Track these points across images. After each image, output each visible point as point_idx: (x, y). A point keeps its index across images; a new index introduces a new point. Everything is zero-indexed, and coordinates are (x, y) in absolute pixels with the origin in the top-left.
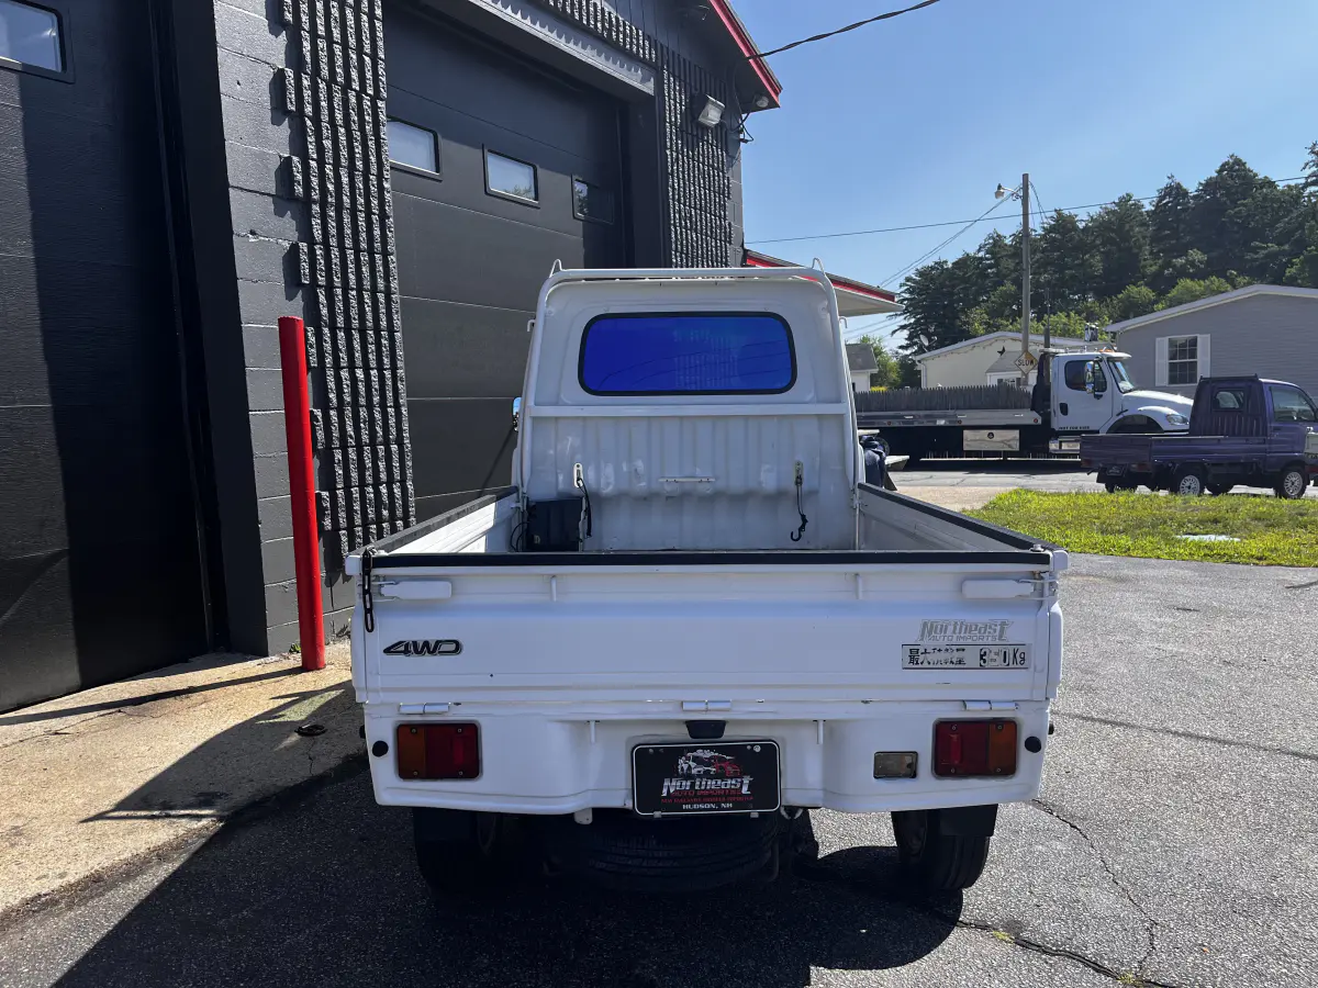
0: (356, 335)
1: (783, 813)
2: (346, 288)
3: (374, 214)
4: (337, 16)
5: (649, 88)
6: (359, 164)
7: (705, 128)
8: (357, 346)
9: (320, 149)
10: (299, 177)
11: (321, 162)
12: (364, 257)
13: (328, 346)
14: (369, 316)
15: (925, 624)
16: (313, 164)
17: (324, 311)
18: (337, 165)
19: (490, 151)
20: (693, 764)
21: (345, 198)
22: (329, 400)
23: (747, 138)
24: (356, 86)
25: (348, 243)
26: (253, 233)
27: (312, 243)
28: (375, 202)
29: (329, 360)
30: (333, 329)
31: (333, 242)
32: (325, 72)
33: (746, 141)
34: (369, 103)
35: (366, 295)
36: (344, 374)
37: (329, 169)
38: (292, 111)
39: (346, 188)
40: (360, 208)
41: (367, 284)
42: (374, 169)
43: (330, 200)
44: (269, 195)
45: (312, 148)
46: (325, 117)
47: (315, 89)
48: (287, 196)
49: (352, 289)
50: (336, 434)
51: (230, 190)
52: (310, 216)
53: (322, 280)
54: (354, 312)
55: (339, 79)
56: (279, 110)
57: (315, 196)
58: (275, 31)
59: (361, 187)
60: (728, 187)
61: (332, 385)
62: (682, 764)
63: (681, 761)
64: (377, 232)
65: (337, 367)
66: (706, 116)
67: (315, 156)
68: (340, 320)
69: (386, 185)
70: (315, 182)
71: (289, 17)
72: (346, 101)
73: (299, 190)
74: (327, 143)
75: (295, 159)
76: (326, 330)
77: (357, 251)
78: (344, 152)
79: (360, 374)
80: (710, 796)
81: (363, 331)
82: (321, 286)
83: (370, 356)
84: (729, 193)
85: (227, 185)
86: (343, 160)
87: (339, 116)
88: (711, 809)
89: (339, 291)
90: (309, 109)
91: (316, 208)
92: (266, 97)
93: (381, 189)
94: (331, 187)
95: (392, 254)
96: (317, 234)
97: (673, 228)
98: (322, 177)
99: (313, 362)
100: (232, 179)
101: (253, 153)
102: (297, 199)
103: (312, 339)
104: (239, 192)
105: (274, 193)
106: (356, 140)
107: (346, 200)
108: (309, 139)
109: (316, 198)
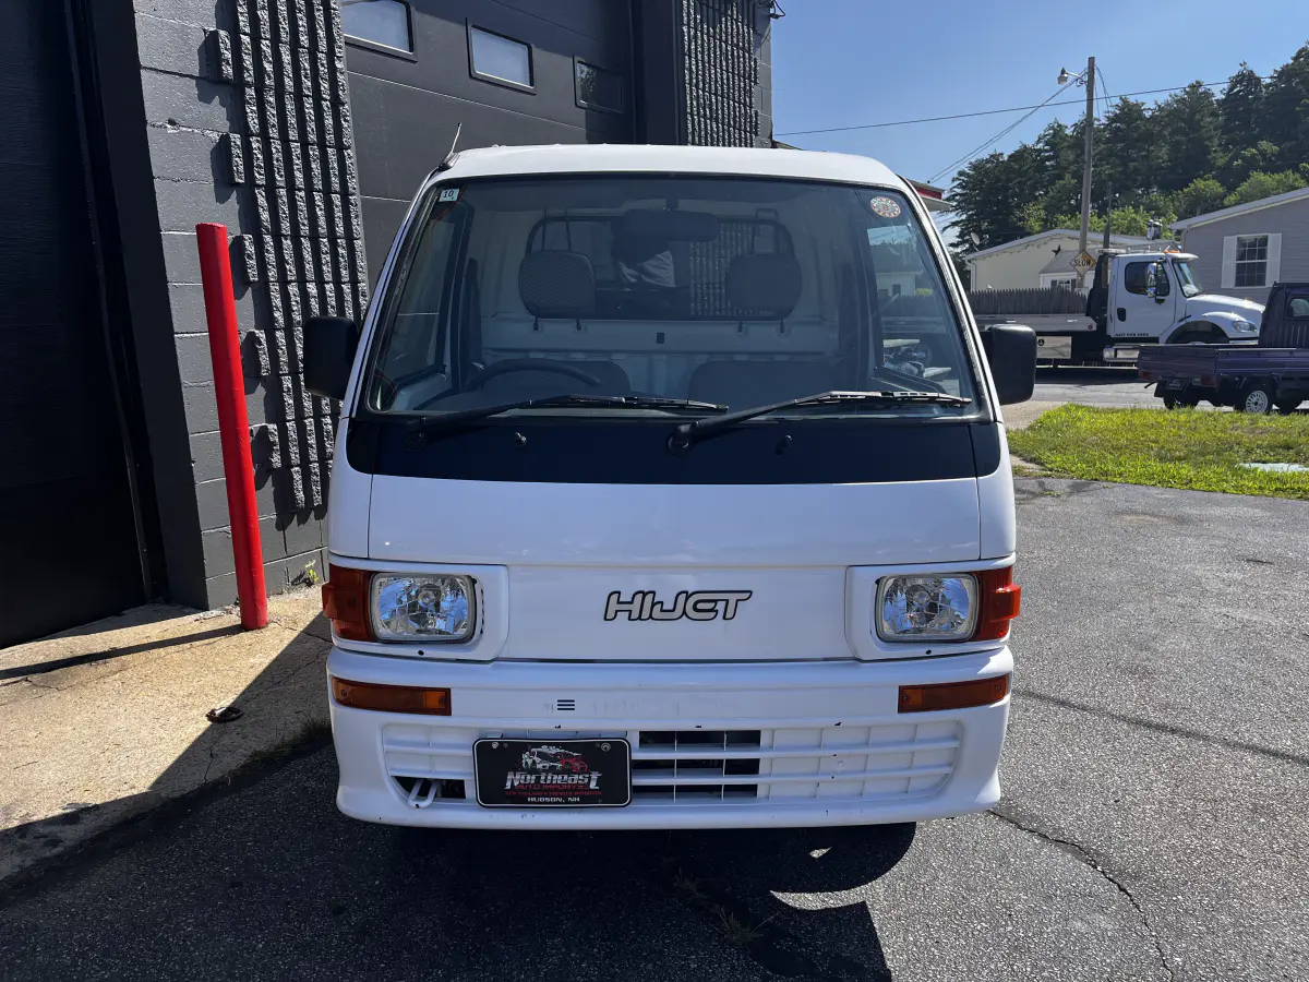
0: (306, 243)
2: (291, 188)
3: (325, 100)
6: (304, 39)
7: (728, 2)
8: (308, 256)
9: (254, 21)
10: (228, 55)
11: (256, 38)
12: (314, 152)
13: (271, 257)
14: (322, 221)
16: (246, 39)
17: (265, 216)
18: (275, 40)
19: (474, 26)
21: (287, 80)
22: (274, 320)
23: (778, 13)
25: (293, 134)
26: (172, 122)
27: (246, 134)
28: (325, 86)
29: (272, 273)
30: (277, 237)
31: (274, 133)
33: (777, 17)
35: (318, 197)
36: (293, 289)
37: (265, 46)
39: (288, 69)
40: (307, 92)
41: (318, 183)
42: (323, 45)
43: (267, 82)
44: (192, 77)
45: (243, 21)
48: (213, 78)
49: (300, 190)
50: (284, 359)
51: (142, 72)
52: (244, 102)
53: (260, 179)
54: (303, 216)
57: (249, 77)
59: (307, 66)
60: (755, 70)
61: (277, 302)
64: (329, 121)
65: (284, 282)
67: (247, 30)
68: (286, 226)
69: (339, 65)
70: (248, 61)
73: (228, 70)
74: (264, 15)
75: (222, 33)
76: (268, 238)
77: (305, 144)
78: (284, 25)
79: (312, 288)
81: (314, 238)
82: (259, 186)
83: (325, 268)
84: (756, 78)
85: (138, 66)
86: (283, 35)
89: (283, 192)
91: (250, 92)
93: (333, 70)
94: (268, 67)
95: (349, 148)
96: (253, 123)
97: (689, 117)
98: (257, 55)
99: (253, 275)
100: (144, 59)
101: (172, 27)
102: (226, 82)
103: (250, 249)
104: (154, 74)
105: (197, 75)
106: (300, 11)
107: (289, 83)
108: (240, 9)
109: (249, 79)
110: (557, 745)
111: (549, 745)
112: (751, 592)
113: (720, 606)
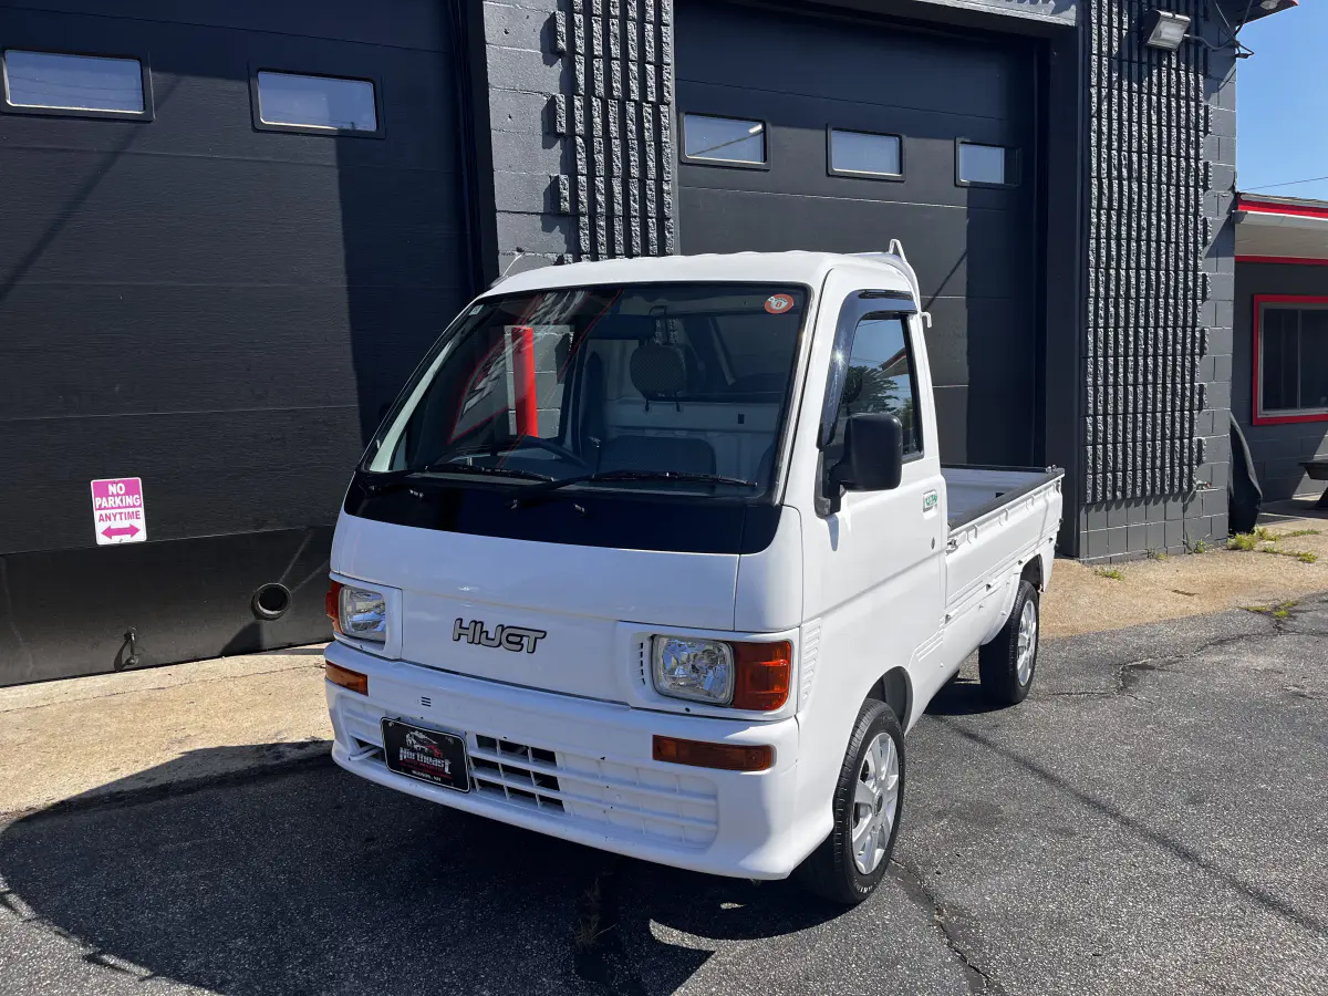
3: (651, 218)
4: (617, 32)
5: (1069, 18)
6: (635, 172)
7: (1163, 52)
9: (591, 163)
10: (566, 193)
11: (591, 176)
16: (582, 179)
18: (609, 175)
19: (835, 129)
21: (616, 206)
23: (1243, 51)
24: (635, 96)
25: (619, 249)
26: (519, 250)
27: (578, 253)
28: (651, 207)
31: (602, 250)
32: (600, 89)
33: (1246, 56)
34: (650, 111)
37: (599, 181)
38: (562, 134)
40: (634, 214)
42: (652, 173)
43: (599, 210)
44: (537, 214)
45: (582, 166)
46: (598, 130)
47: (588, 107)
48: (556, 213)
51: (498, 214)
52: (578, 228)
55: (615, 93)
56: (550, 134)
57: (583, 208)
58: (549, 62)
59: (636, 192)
60: (1206, 118)
64: (653, 235)
66: (1158, 36)
67: (585, 172)
69: (666, 187)
70: (583, 196)
71: (562, 45)
72: (623, 112)
73: (565, 206)
74: (600, 158)
75: (563, 177)
77: (629, 255)
78: (618, 163)
84: (1207, 126)
85: (495, 211)
86: (616, 170)
87: (614, 129)
90: (580, 128)
91: (585, 220)
92: (538, 125)
93: (660, 191)
95: (671, 254)
96: (585, 243)
97: (1095, 181)
98: (592, 189)
100: (499, 204)
101: (521, 177)
102: (565, 214)
104: (505, 216)
105: (541, 210)
106: (633, 149)
107: (618, 209)
108: (578, 157)
109: (583, 210)
110: (424, 733)
111: (420, 731)
112: (545, 633)
113: (525, 640)
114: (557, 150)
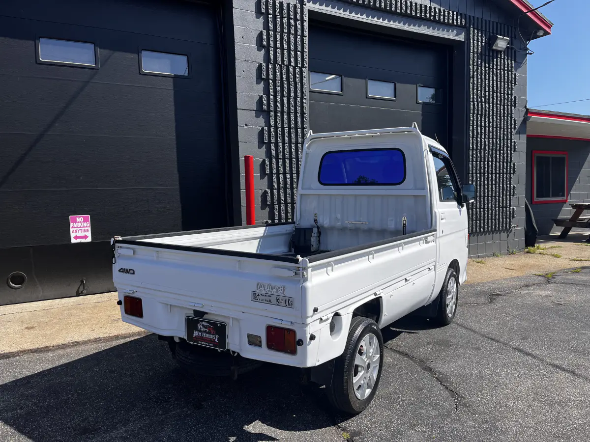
0: (287, 161)
1: (231, 353)
2: (284, 143)
3: (299, 113)
4: (286, 39)
5: (461, 38)
6: (292, 94)
7: (499, 52)
8: (287, 165)
9: (275, 90)
10: (265, 102)
11: (275, 96)
12: (293, 131)
13: (274, 166)
14: (294, 153)
15: (258, 284)
16: (272, 97)
17: (273, 152)
18: (282, 96)
19: (369, 79)
20: (202, 327)
22: (273, 186)
23: (530, 52)
24: (293, 64)
25: (286, 125)
26: (246, 125)
27: (269, 126)
28: (299, 109)
29: (274, 171)
30: (277, 159)
31: (279, 125)
32: (279, 61)
33: (531, 54)
34: (298, 70)
35: (293, 145)
36: (281, 176)
37: (279, 99)
38: (264, 78)
39: (286, 104)
40: (292, 111)
41: (293, 141)
42: (299, 95)
43: (278, 110)
44: (254, 110)
45: (271, 92)
46: (278, 78)
47: (274, 68)
48: (261, 110)
49: (287, 143)
50: (276, 199)
52: (270, 117)
53: (273, 140)
54: (287, 152)
55: (285, 63)
56: (259, 78)
57: (272, 109)
58: (259, 50)
59: (293, 103)
60: (515, 79)
61: (275, 180)
62: (199, 326)
63: (198, 325)
64: (299, 120)
65: (278, 174)
66: (497, 46)
67: (273, 94)
68: (280, 155)
69: (304, 101)
70: (272, 104)
71: (265, 43)
72: (288, 70)
73: (265, 107)
74: (279, 88)
75: (264, 96)
76: (274, 160)
77: (290, 128)
78: (286, 91)
79: (288, 176)
80: (206, 340)
81: (291, 159)
82: (272, 143)
83: (293, 169)
84: (515, 82)
85: (237, 109)
86: (285, 93)
87: (284, 77)
88: (206, 345)
89: (280, 144)
90: (271, 76)
91: (272, 113)
92: (255, 75)
93: (302, 103)
94: (279, 105)
95: (306, 128)
96: (272, 123)
98: (275, 101)
99: (268, 171)
100: (239, 106)
101: (248, 96)
102: (265, 111)
103: (267, 163)
104: (241, 110)
105: (255, 109)
106: (292, 85)
107: (286, 109)
108: (270, 88)
114: (262, 85)
